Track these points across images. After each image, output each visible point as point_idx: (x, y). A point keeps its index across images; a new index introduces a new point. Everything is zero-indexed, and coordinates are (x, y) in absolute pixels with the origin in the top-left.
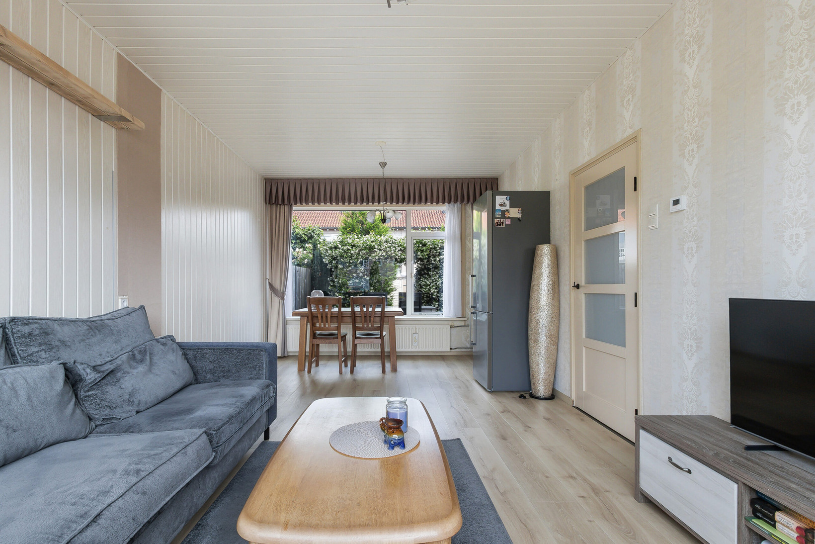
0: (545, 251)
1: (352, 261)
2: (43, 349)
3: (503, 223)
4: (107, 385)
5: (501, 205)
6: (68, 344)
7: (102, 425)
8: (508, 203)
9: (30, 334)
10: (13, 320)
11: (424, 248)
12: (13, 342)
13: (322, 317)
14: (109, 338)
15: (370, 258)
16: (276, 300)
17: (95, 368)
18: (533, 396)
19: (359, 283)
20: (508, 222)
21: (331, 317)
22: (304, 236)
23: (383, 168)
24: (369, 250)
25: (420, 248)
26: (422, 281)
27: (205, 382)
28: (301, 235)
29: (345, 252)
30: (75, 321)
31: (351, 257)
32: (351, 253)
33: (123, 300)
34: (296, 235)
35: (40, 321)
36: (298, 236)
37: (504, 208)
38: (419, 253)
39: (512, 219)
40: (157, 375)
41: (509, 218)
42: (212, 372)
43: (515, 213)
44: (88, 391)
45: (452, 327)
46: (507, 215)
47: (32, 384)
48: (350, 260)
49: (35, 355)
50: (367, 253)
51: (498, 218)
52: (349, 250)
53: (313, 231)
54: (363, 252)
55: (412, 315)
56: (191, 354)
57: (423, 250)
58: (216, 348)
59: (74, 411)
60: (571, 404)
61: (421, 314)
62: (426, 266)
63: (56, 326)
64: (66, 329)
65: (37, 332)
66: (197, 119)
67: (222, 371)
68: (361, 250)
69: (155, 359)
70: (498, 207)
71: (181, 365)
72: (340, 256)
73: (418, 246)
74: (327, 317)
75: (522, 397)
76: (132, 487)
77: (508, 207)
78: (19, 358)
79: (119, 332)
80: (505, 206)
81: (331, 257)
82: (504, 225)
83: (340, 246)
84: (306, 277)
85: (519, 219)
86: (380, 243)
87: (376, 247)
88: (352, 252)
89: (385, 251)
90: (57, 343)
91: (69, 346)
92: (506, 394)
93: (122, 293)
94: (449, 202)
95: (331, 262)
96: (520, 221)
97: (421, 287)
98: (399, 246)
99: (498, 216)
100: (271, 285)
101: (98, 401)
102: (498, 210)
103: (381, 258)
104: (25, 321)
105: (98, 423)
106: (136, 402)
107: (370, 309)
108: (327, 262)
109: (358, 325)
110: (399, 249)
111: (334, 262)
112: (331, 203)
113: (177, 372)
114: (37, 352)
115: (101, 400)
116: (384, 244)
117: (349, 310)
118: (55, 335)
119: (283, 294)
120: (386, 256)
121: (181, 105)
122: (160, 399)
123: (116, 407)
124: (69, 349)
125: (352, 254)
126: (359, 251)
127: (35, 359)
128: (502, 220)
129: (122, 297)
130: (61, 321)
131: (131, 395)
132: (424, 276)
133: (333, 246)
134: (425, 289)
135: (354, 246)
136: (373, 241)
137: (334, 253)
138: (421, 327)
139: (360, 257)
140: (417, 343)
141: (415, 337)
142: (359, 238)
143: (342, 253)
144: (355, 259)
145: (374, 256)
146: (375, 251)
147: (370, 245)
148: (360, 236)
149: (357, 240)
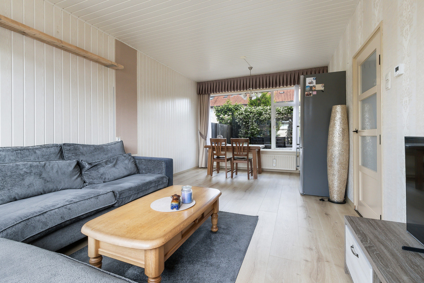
0: (338, 110)
2: (73, 155)
3: (311, 94)
4: (92, 170)
5: (310, 83)
6: (84, 154)
7: (88, 185)
8: (314, 81)
9: (70, 149)
10: (64, 144)
12: (64, 152)
13: (217, 148)
14: (102, 153)
15: (260, 118)
16: (203, 140)
17: (90, 164)
18: (330, 200)
19: (254, 132)
20: (315, 93)
21: (221, 149)
22: (233, 109)
23: (250, 70)
24: (260, 114)
25: (290, 112)
27: (142, 174)
28: (232, 109)
29: (246, 116)
30: (90, 146)
32: (249, 116)
33: (118, 139)
34: (229, 108)
35: (75, 145)
36: (230, 109)
37: (311, 85)
38: (289, 115)
39: (318, 91)
40: (117, 168)
41: (315, 90)
42: (145, 169)
43: (320, 87)
44: (85, 172)
45: (296, 156)
46: (314, 89)
47: (60, 167)
48: (249, 120)
49: (70, 157)
50: (258, 116)
51: (308, 91)
52: (248, 114)
53: (238, 106)
54: (256, 115)
55: (275, 149)
56: (137, 161)
58: (146, 159)
59: (77, 178)
60: (354, 208)
61: (280, 149)
63: (81, 147)
64: (85, 148)
65: (72, 149)
66: (156, 60)
67: (148, 170)
68: (255, 114)
69: (119, 162)
70: (307, 84)
71: (131, 166)
72: (244, 118)
73: (289, 111)
74: (219, 149)
75: (322, 200)
76: (64, 206)
77: (314, 84)
78: (65, 158)
79: (108, 151)
80: (313, 84)
81: (240, 119)
82: (312, 95)
83: (244, 113)
84: (227, 130)
85: (322, 91)
86: (266, 110)
87: (263, 112)
88: (250, 116)
89: (269, 114)
90: (79, 153)
91: (84, 155)
92: (312, 197)
93: (117, 136)
95: (239, 122)
96: (323, 92)
99: (308, 90)
100: (200, 133)
101: (88, 176)
102: (308, 86)
103: (267, 118)
104: (69, 145)
105: (87, 184)
106: (104, 178)
107: (241, 145)
108: (237, 121)
109: (235, 153)
110: (277, 113)
111: (241, 121)
112: (228, 91)
113: (127, 168)
114: (71, 156)
115: (89, 176)
116: (268, 111)
117: (230, 145)
118: (79, 150)
119: (206, 137)
120: (269, 117)
121: (147, 55)
122: (116, 178)
123: (94, 179)
124: (84, 156)
125: (250, 117)
126: (254, 115)
127: (70, 158)
128: (310, 92)
129: (118, 137)
130: (84, 146)
131: (102, 175)
133: (241, 113)
135: (252, 112)
136: (262, 110)
137: (241, 117)
138: (278, 156)
139: (255, 118)
140: (275, 164)
141: (274, 161)
142: (255, 108)
143: (245, 116)
144: (252, 119)
145: (262, 118)
146: (263, 115)
147: (260, 112)
148: (255, 107)
149: (253, 109)
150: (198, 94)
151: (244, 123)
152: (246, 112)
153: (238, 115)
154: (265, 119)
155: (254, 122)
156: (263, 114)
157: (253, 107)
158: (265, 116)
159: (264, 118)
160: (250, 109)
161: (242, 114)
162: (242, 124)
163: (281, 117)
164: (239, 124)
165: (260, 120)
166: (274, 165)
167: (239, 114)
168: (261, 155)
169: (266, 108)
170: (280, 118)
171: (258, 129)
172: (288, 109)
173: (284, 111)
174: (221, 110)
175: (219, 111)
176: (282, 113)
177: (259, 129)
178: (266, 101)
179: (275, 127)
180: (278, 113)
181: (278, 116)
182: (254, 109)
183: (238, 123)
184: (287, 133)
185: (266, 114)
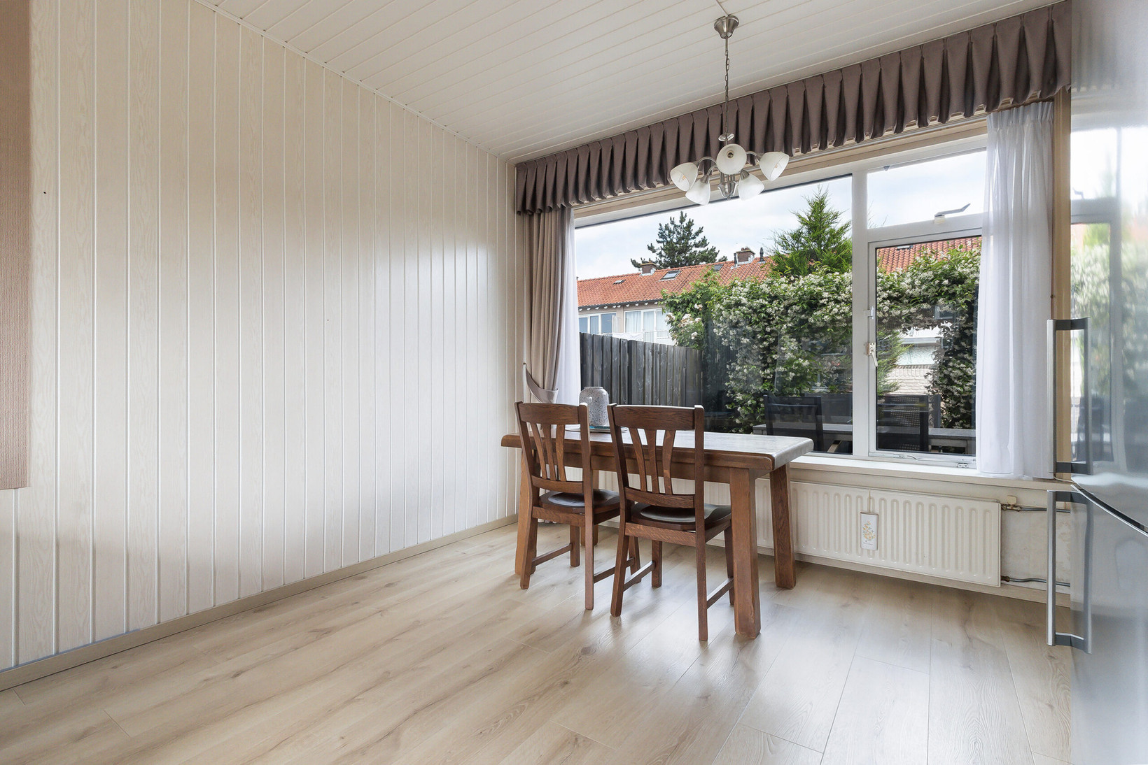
1: (768, 329)
11: (958, 289)
15: (811, 320)
24: (809, 304)
25: (946, 289)
26: (954, 367)
29: (755, 311)
31: (768, 321)
32: (766, 313)
45: (1004, 507)
48: (766, 326)
50: (804, 311)
52: (763, 306)
54: (796, 308)
55: (870, 458)
57: (954, 294)
62: (967, 331)
68: (791, 305)
72: (745, 320)
73: (940, 285)
81: (729, 323)
83: (744, 300)
86: (838, 288)
87: (826, 295)
88: (769, 310)
94: (992, 103)
97: (951, 383)
98: (885, 290)
108: (721, 334)
110: (885, 295)
111: (731, 333)
125: (769, 315)
126: (787, 308)
132: (960, 355)
133: (733, 302)
134: (962, 386)
135: (776, 297)
136: (820, 285)
137: (734, 315)
138: (890, 496)
139: (789, 319)
140: (873, 541)
141: (867, 525)
142: (791, 282)
143: (749, 314)
144: (777, 324)
145: (819, 317)
146: (823, 305)
147: (811, 293)
148: (792, 278)
149: (784, 286)
150: (519, 213)
151: (745, 341)
152: (753, 298)
153: (721, 310)
154: (833, 321)
155: (788, 333)
156: (821, 302)
157: (783, 279)
158: (831, 310)
159: (826, 317)
160: (770, 285)
161: (738, 304)
162: (738, 343)
163: (905, 311)
164: (725, 342)
165: (810, 327)
166: (869, 544)
167: (729, 307)
168: (792, 485)
169: (837, 280)
170: (900, 316)
171: (801, 360)
172: (936, 276)
173: (920, 287)
174: (683, 302)
175: (676, 307)
176: (910, 297)
177: (806, 363)
178: (843, 256)
179: (873, 346)
180: (890, 298)
181: (891, 308)
182: (786, 285)
183: (722, 341)
184: (930, 377)
185: (837, 301)
